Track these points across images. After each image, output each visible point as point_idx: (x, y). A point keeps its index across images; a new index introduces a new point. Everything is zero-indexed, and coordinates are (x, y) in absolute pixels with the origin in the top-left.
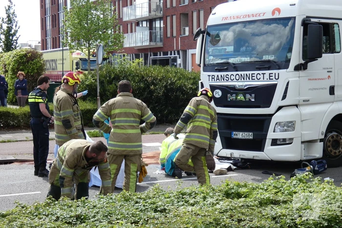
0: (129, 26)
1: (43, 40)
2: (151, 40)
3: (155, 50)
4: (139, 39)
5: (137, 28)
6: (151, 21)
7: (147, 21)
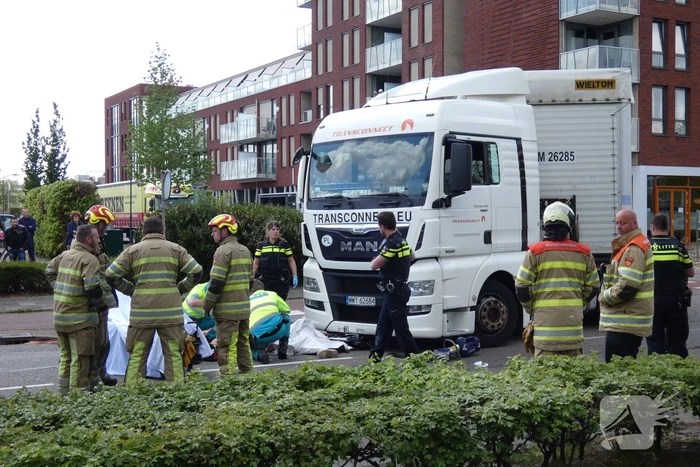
0: (229, 151)
1: (107, 170)
2: (259, 171)
3: (265, 185)
4: (242, 169)
5: (240, 153)
6: (260, 144)
7: (254, 144)
